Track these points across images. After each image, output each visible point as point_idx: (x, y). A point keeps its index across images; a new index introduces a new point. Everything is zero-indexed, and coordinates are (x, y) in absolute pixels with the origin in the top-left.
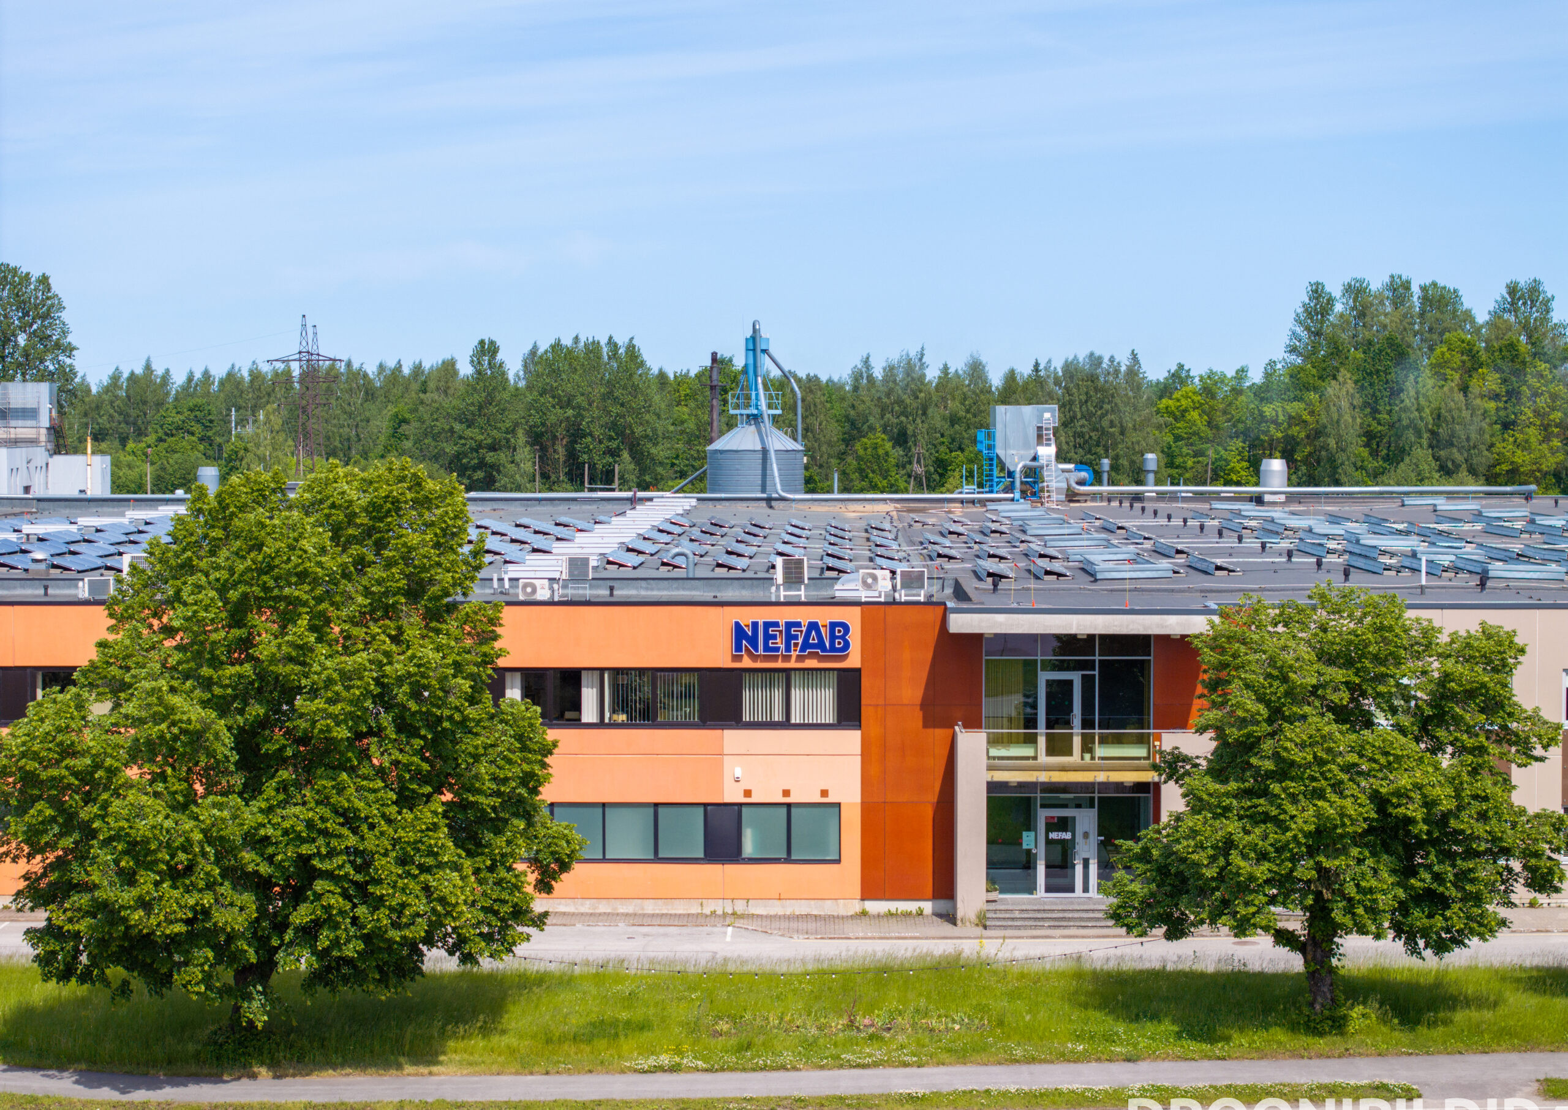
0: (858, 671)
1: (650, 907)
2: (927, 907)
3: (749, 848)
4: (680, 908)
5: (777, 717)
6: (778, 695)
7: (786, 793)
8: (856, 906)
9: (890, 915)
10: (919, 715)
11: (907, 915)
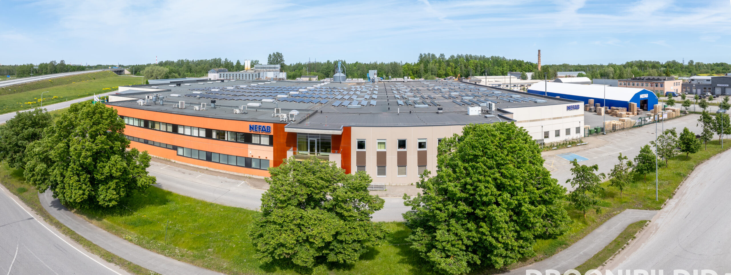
0: (272, 136)
1: (235, 174)
3: (253, 166)
4: (240, 174)
5: (258, 143)
6: (258, 139)
7: (260, 157)
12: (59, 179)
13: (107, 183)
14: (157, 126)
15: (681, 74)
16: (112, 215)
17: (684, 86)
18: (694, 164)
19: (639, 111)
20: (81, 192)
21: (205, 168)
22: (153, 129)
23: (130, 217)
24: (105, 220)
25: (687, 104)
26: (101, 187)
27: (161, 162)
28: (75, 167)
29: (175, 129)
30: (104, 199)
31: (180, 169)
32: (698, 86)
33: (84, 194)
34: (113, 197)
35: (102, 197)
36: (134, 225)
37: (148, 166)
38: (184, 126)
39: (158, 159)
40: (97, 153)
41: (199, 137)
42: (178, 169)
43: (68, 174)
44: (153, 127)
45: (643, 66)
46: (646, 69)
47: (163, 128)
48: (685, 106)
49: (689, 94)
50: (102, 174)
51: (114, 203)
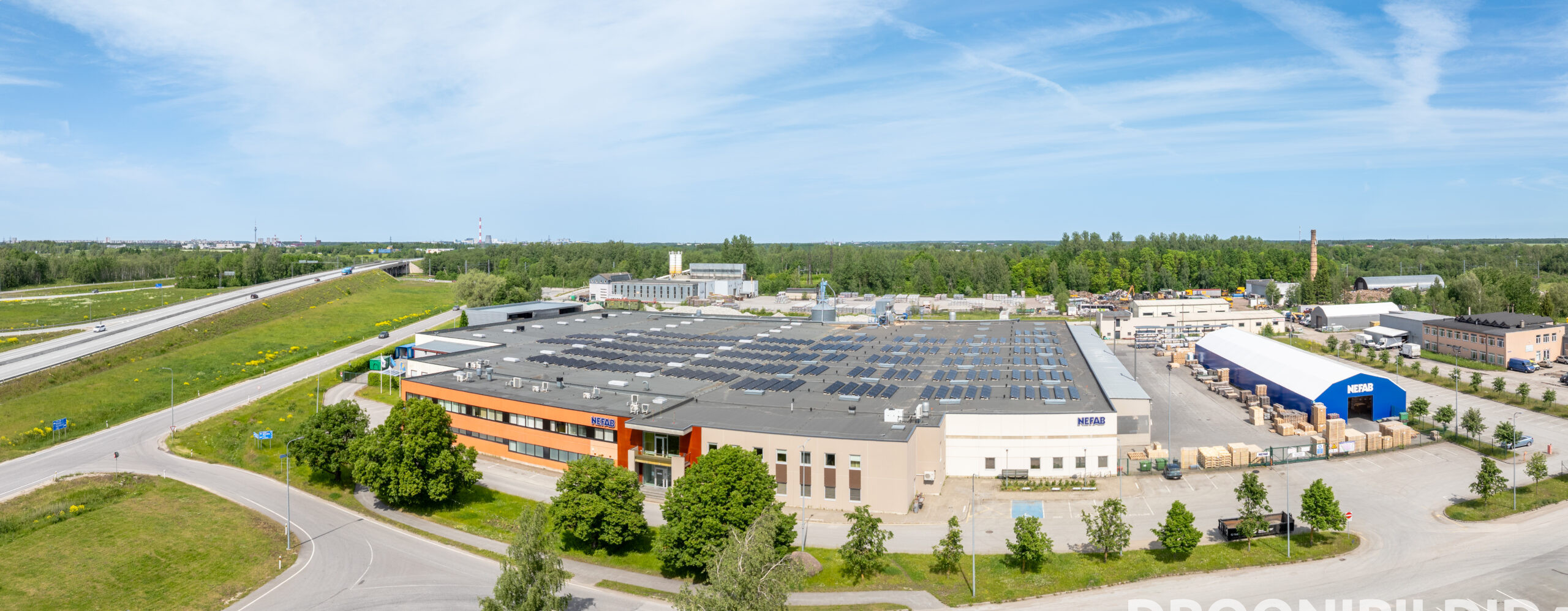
0: (616, 431)
5: (601, 438)
6: (601, 433)
7: (602, 455)
10: (629, 442)
12: (393, 475)
13: (437, 478)
14: (483, 414)
16: (441, 511)
20: (415, 486)
21: (542, 467)
22: (479, 417)
23: (458, 512)
24: (433, 516)
26: (432, 482)
27: (488, 460)
28: (409, 462)
29: (506, 417)
30: (434, 493)
31: (511, 468)
33: (417, 488)
34: (444, 490)
35: (433, 491)
36: (463, 518)
37: (475, 462)
38: (517, 415)
39: (485, 455)
40: (429, 448)
41: (535, 428)
42: (509, 468)
43: (401, 469)
44: (478, 413)
47: (491, 416)
50: (434, 468)
51: (444, 496)
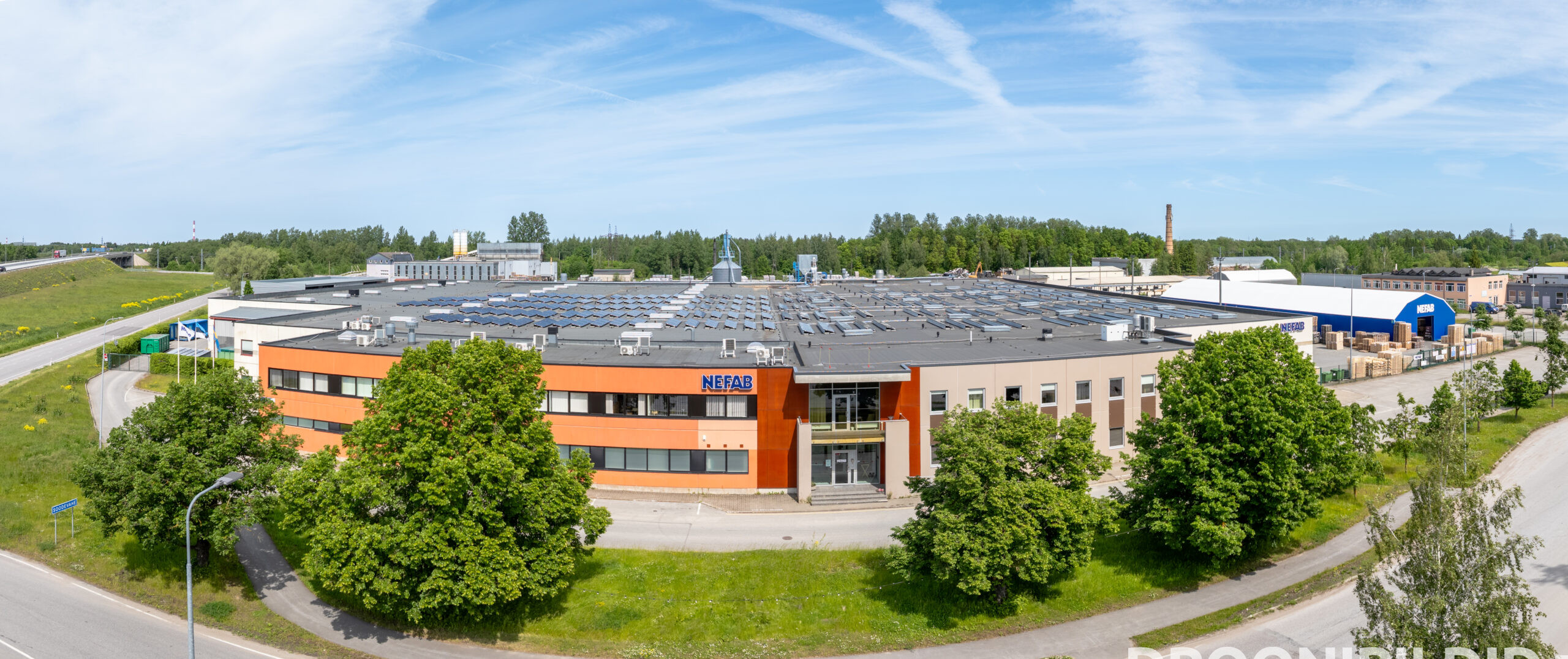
0: (755, 396)
1: (667, 490)
2: (785, 491)
3: (709, 467)
4: (679, 491)
5: (722, 414)
6: (722, 405)
7: (725, 446)
8: (755, 491)
9: (770, 494)
10: (782, 414)
11: (777, 494)
15: (1506, 263)
17: (1512, 289)
18: (1529, 428)
19: (1415, 340)
25: (1517, 325)
32: (1545, 288)
41: (570, 413)
45: (1414, 243)
46: (1421, 251)
48: (1514, 329)
49: (1524, 306)
